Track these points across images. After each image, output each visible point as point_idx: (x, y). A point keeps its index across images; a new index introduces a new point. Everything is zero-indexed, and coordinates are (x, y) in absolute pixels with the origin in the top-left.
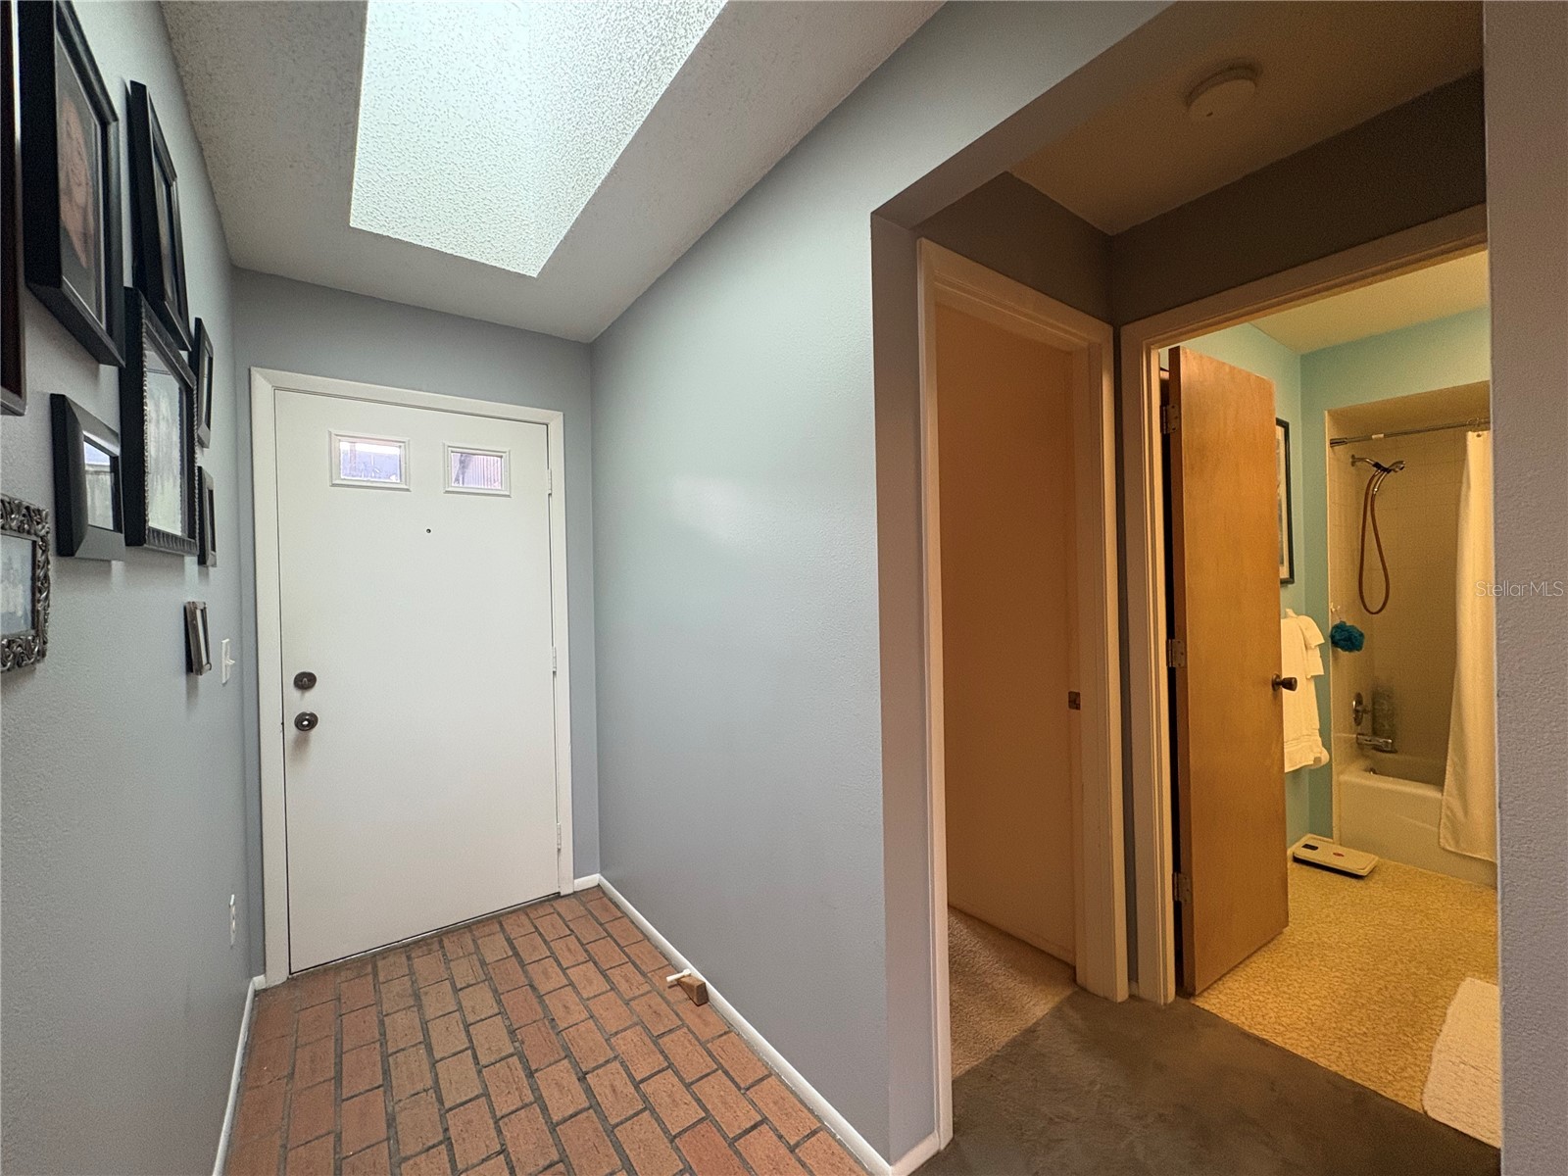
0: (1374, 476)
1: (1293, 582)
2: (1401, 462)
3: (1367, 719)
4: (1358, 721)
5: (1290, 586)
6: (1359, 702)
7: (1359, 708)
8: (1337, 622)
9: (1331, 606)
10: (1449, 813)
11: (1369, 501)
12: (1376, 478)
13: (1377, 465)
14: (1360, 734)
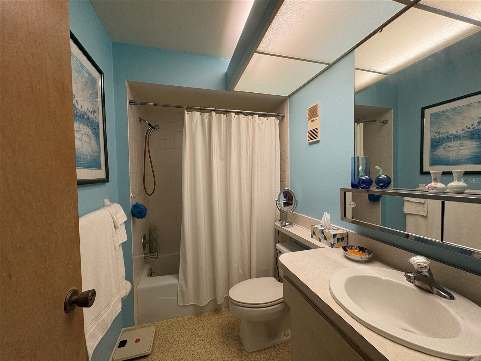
0: (148, 130)
1: (108, 181)
2: (159, 125)
3: (147, 246)
4: (144, 248)
5: (107, 184)
6: (145, 239)
7: (145, 242)
8: (134, 203)
9: (131, 194)
10: (180, 288)
11: (147, 142)
12: (149, 131)
13: (149, 125)
14: (145, 254)
